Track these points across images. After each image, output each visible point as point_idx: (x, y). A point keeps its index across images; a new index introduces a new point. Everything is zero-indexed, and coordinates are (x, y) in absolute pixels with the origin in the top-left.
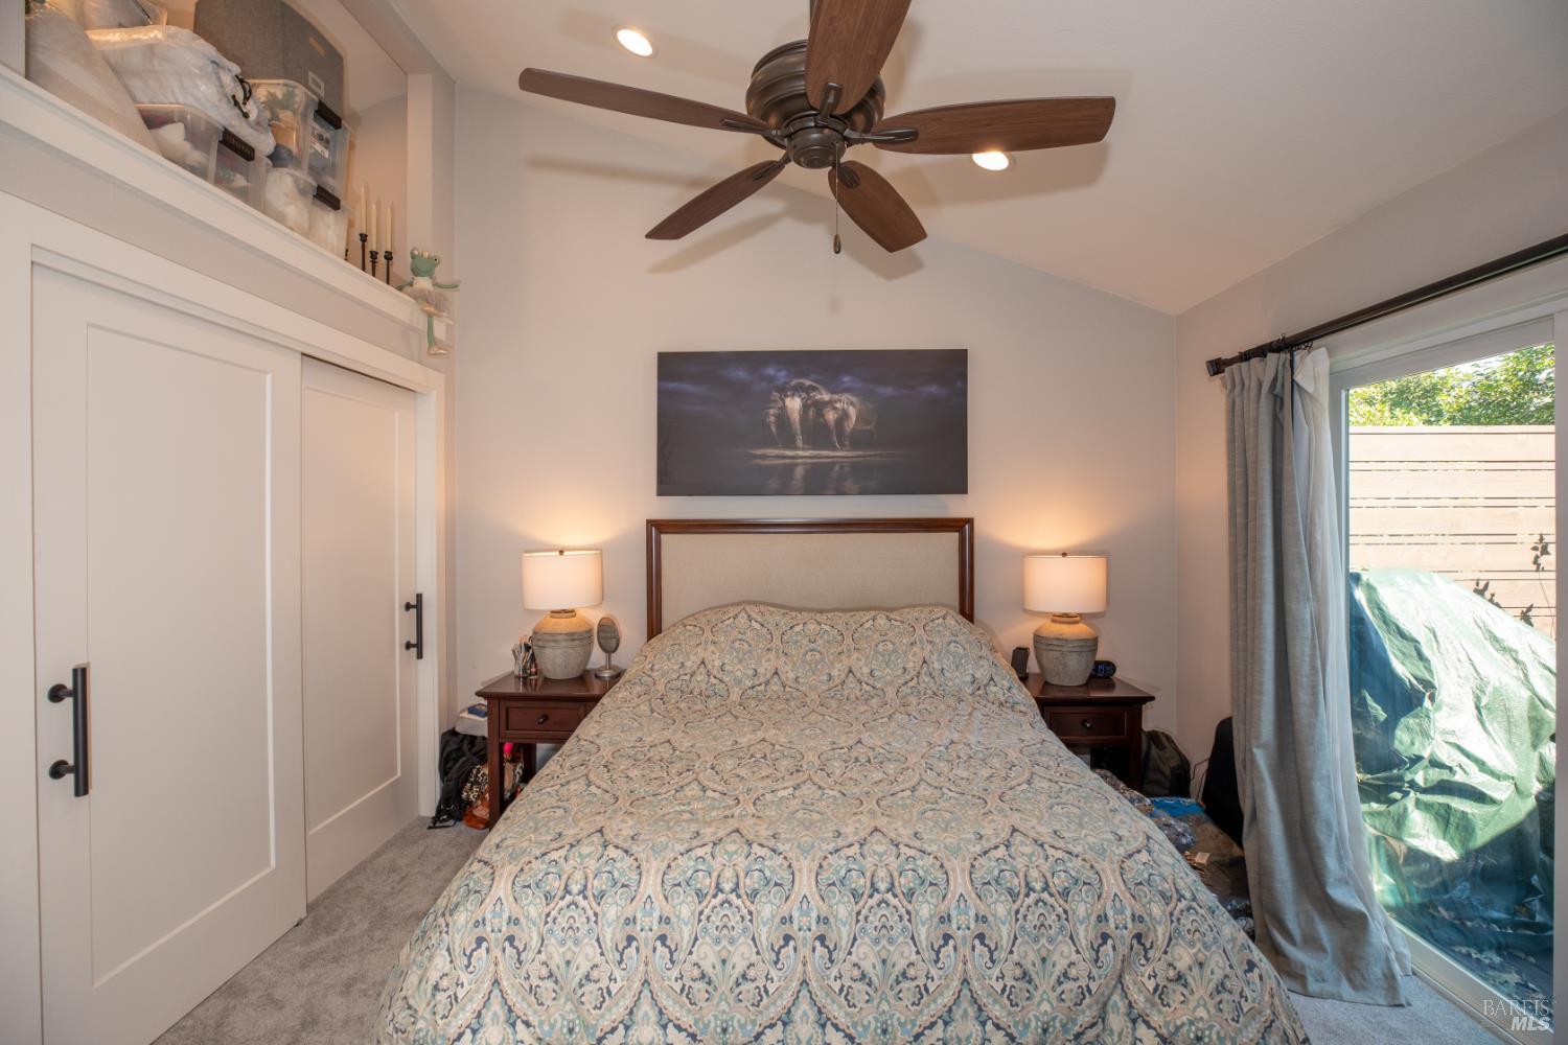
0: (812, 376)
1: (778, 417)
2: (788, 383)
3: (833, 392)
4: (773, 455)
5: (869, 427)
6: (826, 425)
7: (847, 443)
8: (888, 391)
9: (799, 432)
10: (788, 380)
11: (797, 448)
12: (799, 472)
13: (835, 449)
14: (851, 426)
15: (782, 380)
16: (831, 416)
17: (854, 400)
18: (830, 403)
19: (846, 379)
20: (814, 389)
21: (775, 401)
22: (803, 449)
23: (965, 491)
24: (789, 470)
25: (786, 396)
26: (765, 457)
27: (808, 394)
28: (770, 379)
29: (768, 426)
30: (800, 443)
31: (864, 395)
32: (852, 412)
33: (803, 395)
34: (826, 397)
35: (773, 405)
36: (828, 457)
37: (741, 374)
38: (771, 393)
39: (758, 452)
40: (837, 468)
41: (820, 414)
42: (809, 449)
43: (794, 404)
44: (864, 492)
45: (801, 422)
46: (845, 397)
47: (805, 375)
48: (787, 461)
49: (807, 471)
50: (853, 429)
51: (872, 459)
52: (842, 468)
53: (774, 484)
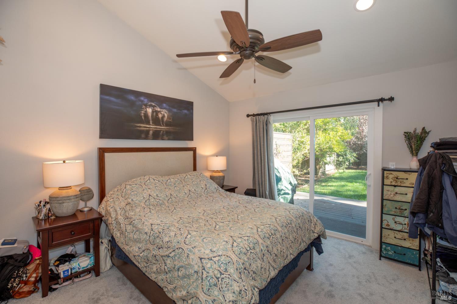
0: (155, 102)
1: (144, 114)
2: (148, 103)
3: (161, 108)
4: (143, 126)
5: (170, 120)
6: (158, 118)
7: (164, 124)
8: (175, 110)
9: (151, 119)
10: (148, 102)
11: (150, 125)
12: (151, 132)
13: (161, 126)
14: (166, 119)
15: (146, 102)
16: (160, 116)
17: (166, 111)
18: (160, 111)
19: (164, 105)
20: (155, 106)
21: (143, 109)
22: (152, 125)
23: (193, 140)
24: (147, 132)
25: (147, 107)
26: (140, 127)
27: (154, 108)
28: (142, 101)
29: (141, 117)
30: (151, 123)
31: (169, 111)
32: (166, 115)
33: (152, 108)
34: (159, 110)
35: (143, 110)
36: (159, 128)
37: (132, 98)
38: (142, 106)
39: (138, 125)
40: (162, 132)
41: (157, 115)
42: (153, 125)
43: (149, 110)
44: (169, 139)
45: (152, 116)
46: (164, 110)
47: (153, 102)
48: (147, 129)
49: (153, 132)
50: (166, 121)
51: (171, 130)
52: (163, 132)
53: (143, 136)
